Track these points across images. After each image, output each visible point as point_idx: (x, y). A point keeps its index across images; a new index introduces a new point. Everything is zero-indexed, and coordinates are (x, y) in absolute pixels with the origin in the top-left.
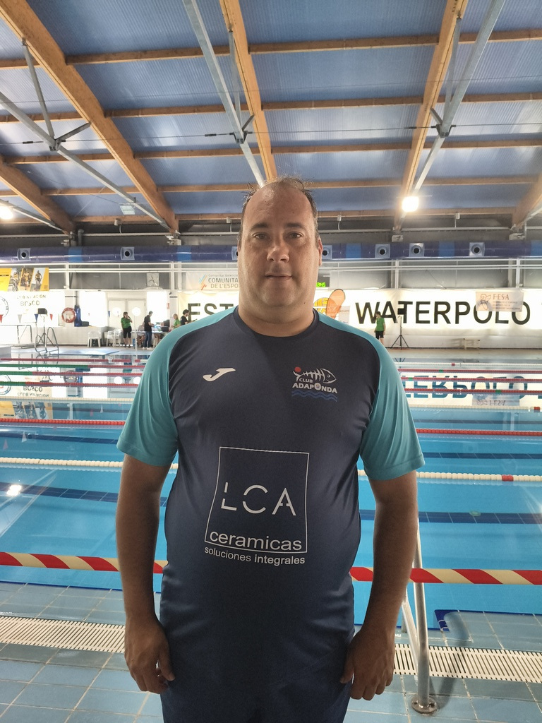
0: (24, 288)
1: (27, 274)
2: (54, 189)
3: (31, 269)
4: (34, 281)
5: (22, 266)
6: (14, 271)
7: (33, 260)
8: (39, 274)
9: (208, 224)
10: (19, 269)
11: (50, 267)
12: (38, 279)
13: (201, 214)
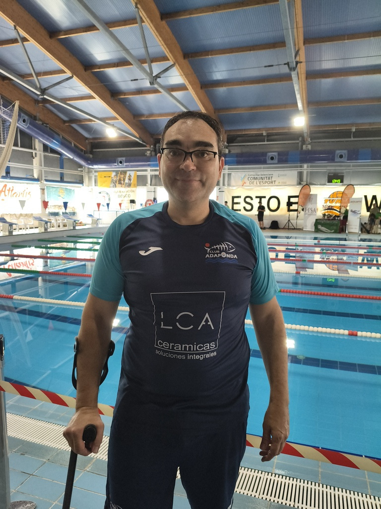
0: (120, 185)
1: (122, 176)
2: (142, 115)
3: (125, 172)
4: (127, 181)
5: (119, 170)
6: (114, 174)
7: (127, 167)
8: (130, 176)
9: (248, 137)
10: (117, 172)
11: (138, 171)
12: (130, 179)
13: (245, 130)
